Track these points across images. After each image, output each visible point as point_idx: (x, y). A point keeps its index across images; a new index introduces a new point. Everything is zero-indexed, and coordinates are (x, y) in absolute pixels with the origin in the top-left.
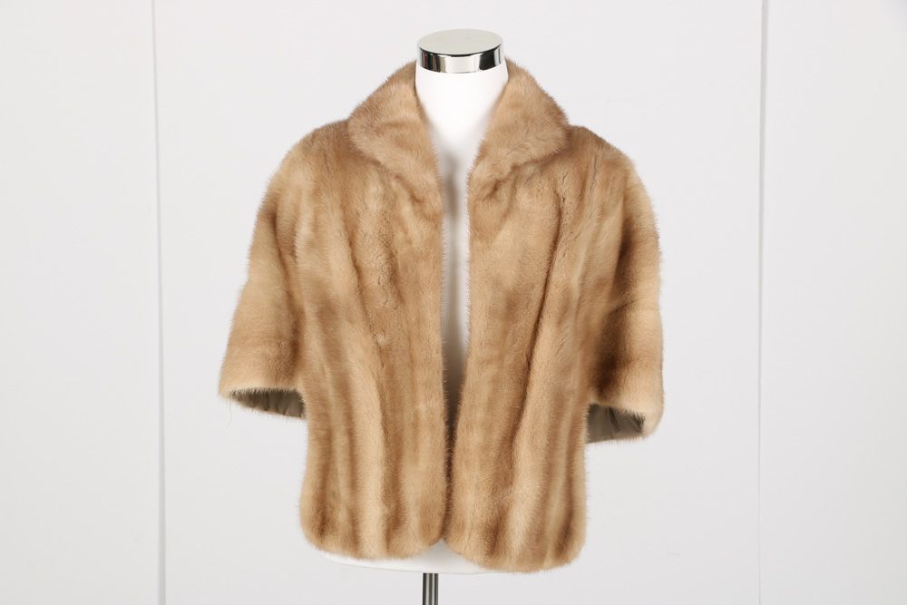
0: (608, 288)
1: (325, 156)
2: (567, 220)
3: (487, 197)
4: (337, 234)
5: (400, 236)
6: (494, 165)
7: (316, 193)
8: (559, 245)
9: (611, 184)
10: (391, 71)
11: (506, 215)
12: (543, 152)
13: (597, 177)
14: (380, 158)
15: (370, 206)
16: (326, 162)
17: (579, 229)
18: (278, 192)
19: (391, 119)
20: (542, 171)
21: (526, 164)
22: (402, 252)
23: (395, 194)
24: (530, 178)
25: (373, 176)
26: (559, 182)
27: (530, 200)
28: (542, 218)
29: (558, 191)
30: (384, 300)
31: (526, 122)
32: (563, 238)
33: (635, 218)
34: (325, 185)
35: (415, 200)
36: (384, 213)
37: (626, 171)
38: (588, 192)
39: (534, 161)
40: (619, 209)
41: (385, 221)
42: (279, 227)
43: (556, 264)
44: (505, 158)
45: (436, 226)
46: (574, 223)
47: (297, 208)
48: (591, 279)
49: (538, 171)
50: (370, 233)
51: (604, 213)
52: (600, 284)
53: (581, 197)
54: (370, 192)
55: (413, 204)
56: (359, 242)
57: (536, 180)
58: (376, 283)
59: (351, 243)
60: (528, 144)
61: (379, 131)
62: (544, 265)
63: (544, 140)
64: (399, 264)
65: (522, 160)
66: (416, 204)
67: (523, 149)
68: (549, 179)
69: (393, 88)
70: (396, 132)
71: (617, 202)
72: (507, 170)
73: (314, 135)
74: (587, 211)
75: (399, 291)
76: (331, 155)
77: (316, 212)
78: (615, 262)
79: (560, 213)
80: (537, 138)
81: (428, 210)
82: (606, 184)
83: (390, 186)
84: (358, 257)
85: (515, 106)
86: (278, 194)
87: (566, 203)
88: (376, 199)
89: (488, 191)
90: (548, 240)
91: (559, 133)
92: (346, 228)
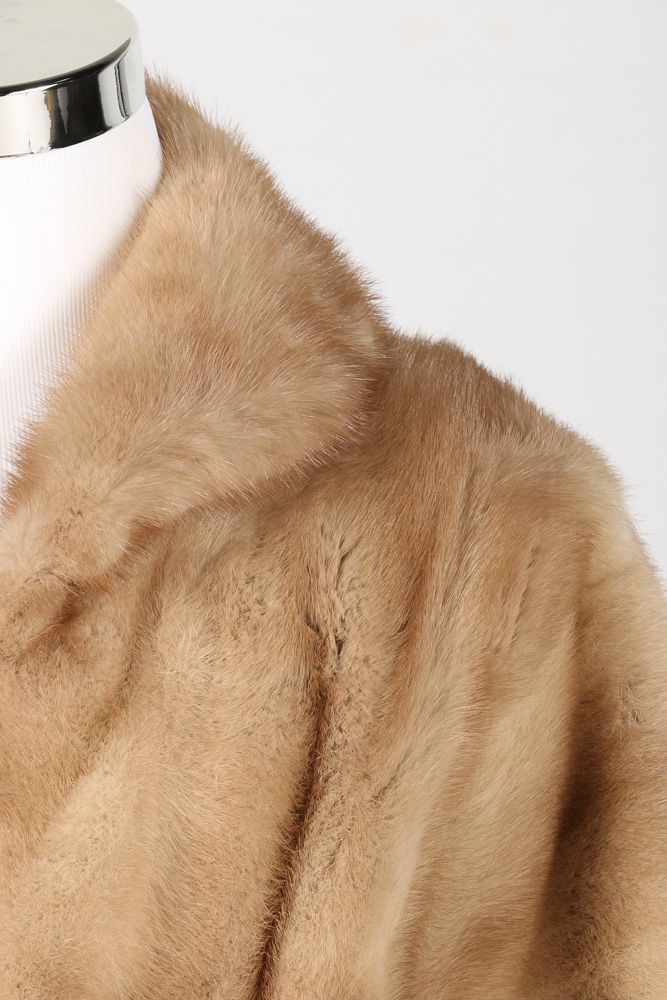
0: (516, 949)
2: (348, 727)
3: (33, 650)
6: (60, 528)
8: (315, 825)
9: (523, 575)
11: (106, 718)
12: (264, 468)
13: (475, 551)
17: (393, 759)
20: (261, 535)
21: (196, 513)
24: (214, 563)
26: (326, 577)
27: (207, 650)
28: (248, 720)
29: (321, 613)
31: (200, 355)
32: (331, 797)
33: (616, 693)
37: (582, 523)
38: (432, 614)
39: (231, 502)
40: (557, 662)
43: (302, 896)
44: (105, 500)
46: (373, 738)
48: (447, 932)
49: (247, 533)
51: (491, 689)
52: (481, 943)
53: (406, 633)
57: (236, 569)
60: (200, 443)
62: (255, 902)
63: (267, 423)
65: (175, 504)
67: (179, 465)
68: (286, 567)
71: (547, 643)
72: (112, 544)
74: (428, 684)
78: (545, 857)
79: (319, 702)
80: (240, 415)
82: (503, 580)
85: (165, 287)
87: (346, 660)
89: (38, 624)
90: (275, 806)
91: (336, 387)
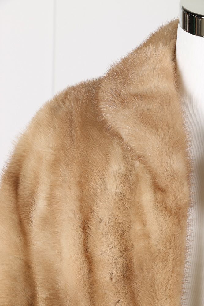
1: (71, 121)
4: (71, 215)
5: (137, 227)
7: (55, 164)
10: (153, 28)
14: (124, 133)
15: (109, 187)
16: (70, 130)
18: (23, 154)
19: (141, 89)
22: (139, 246)
23: (137, 176)
25: (117, 152)
30: (116, 300)
34: (66, 155)
35: (157, 188)
36: (122, 197)
41: (122, 208)
42: (20, 192)
45: (179, 221)
47: (37, 177)
50: (106, 219)
54: (111, 170)
55: (155, 192)
56: (93, 227)
58: (108, 279)
59: (85, 227)
61: (124, 103)
64: (135, 259)
66: (158, 193)
69: (149, 51)
70: (142, 105)
73: (66, 95)
75: (133, 292)
76: (77, 120)
77: (53, 187)
81: (171, 201)
83: (133, 166)
84: (91, 245)
86: (23, 156)
88: (116, 180)
92: (81, 209)
